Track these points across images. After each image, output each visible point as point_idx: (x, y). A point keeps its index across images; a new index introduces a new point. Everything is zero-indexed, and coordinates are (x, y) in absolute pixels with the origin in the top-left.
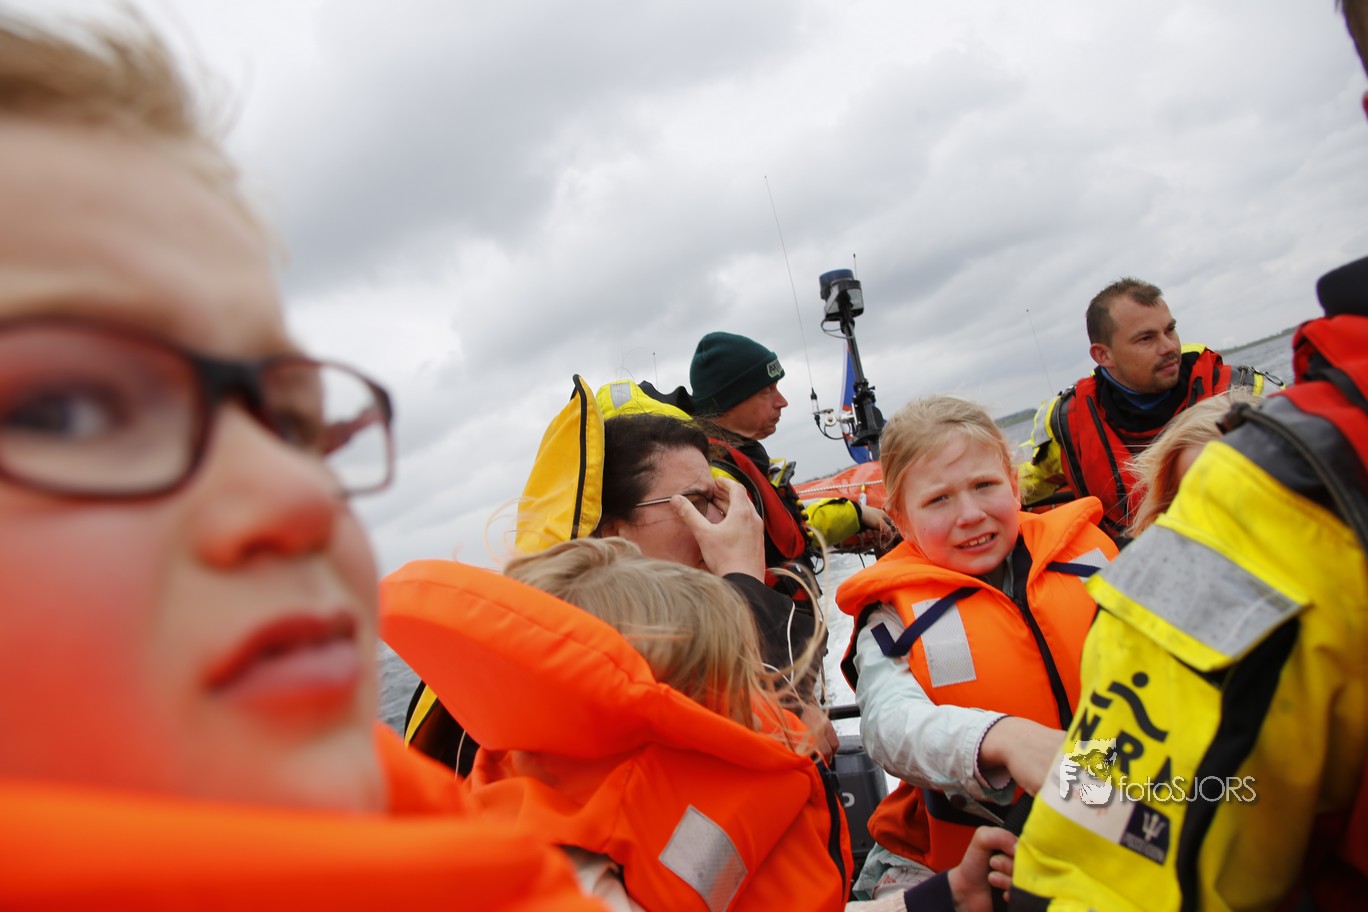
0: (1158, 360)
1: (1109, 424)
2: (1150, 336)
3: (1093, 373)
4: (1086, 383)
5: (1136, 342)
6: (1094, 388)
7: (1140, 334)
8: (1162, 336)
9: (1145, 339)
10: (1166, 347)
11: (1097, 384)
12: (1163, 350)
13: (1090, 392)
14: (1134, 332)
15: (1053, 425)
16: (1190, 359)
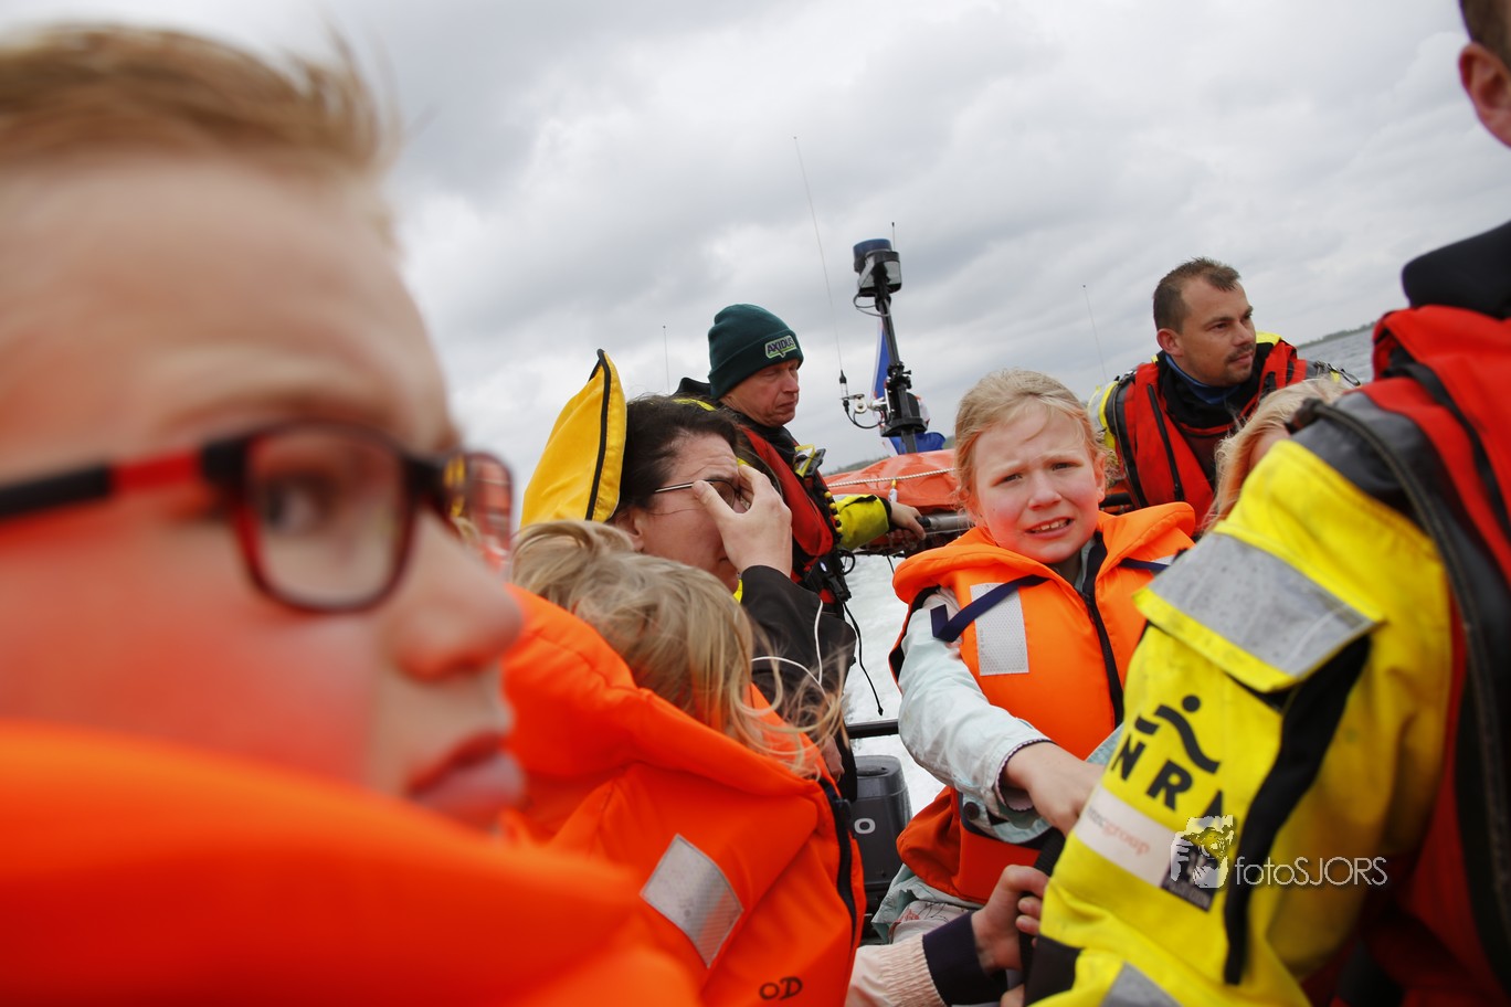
0: (1231, 351)
1: (1171, 419)
2: (1225, 323)
3: (1155, 359)
4: (1147, 370)
5: (1210, 329)
6: (1156, 375)
7: (1215, 320)
8: (1238, 324)
9: (1220, 326)
10: (1242, 337)
11: (1159, 371)
12: (1239, 340)
13: (1152, 379)
14: (1208, 318)
15: (1108, 414)
16: (1264, 350)
